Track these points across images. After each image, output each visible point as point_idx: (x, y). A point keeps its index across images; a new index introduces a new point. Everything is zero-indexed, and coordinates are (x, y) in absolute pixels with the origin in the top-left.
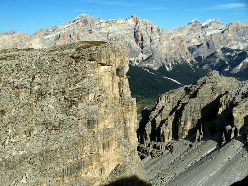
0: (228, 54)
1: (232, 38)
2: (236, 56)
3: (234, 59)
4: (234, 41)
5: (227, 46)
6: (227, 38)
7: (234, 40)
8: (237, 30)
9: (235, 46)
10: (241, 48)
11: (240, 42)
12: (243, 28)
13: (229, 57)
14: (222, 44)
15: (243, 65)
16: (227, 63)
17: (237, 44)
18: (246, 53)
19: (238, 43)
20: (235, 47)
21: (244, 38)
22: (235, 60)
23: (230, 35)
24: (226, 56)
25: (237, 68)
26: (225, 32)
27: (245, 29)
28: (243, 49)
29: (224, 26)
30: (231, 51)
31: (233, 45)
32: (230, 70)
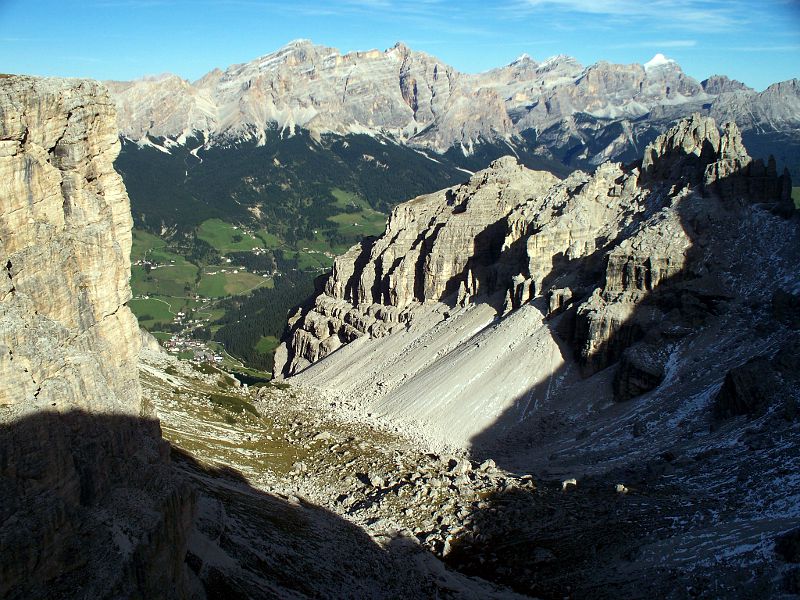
0: (586, 125)
1: (595, 95)
2: (601, 130)
3: (597, 137)
4: (598, 101)
5: (585, 111)
6: (586, 95)
7: (600, 99)
8: (606, 80)
9: (601, 111)
10: (613, 116)
11: (609, 104)
12: (618, 76)
13: (588, 131)
14: (575, 105)
15: (615, 148)
16: (583, 143)
17: (603, 108)
18: (620, 125)
19: (607, 105)
20: (599, 113)
21: (617, 97)
22: (600, 138)
23: (591, 89)
24: (582, 130)
25: (601, 154)
26: (582, 83)
27: (621, 78)
28: (616, 118)
29: (580, 71)
30: (593, 120)
31: (596, 108)
32: (589, 158)
